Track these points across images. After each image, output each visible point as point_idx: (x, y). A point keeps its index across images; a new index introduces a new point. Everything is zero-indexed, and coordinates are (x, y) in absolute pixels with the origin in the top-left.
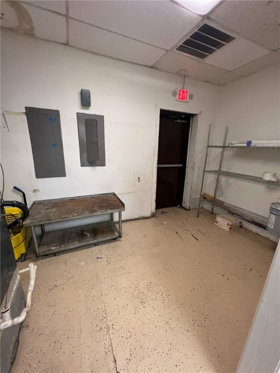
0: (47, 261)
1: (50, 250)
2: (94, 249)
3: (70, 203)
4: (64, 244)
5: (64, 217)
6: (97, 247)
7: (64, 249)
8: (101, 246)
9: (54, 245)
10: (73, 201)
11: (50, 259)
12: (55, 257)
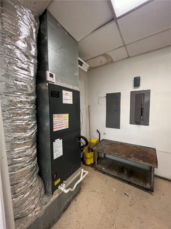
0: (99, 174)
1: (101, 169)
2: (127, 185)
3: (120, 146)
4: (109, 169)
5: (110, 152)
6: (129, 186)
7: (108, 172)
8: (132, 187)
9: (105, 167)
10: (122, 145)
11: (101, 174)
12: (103, 174)
